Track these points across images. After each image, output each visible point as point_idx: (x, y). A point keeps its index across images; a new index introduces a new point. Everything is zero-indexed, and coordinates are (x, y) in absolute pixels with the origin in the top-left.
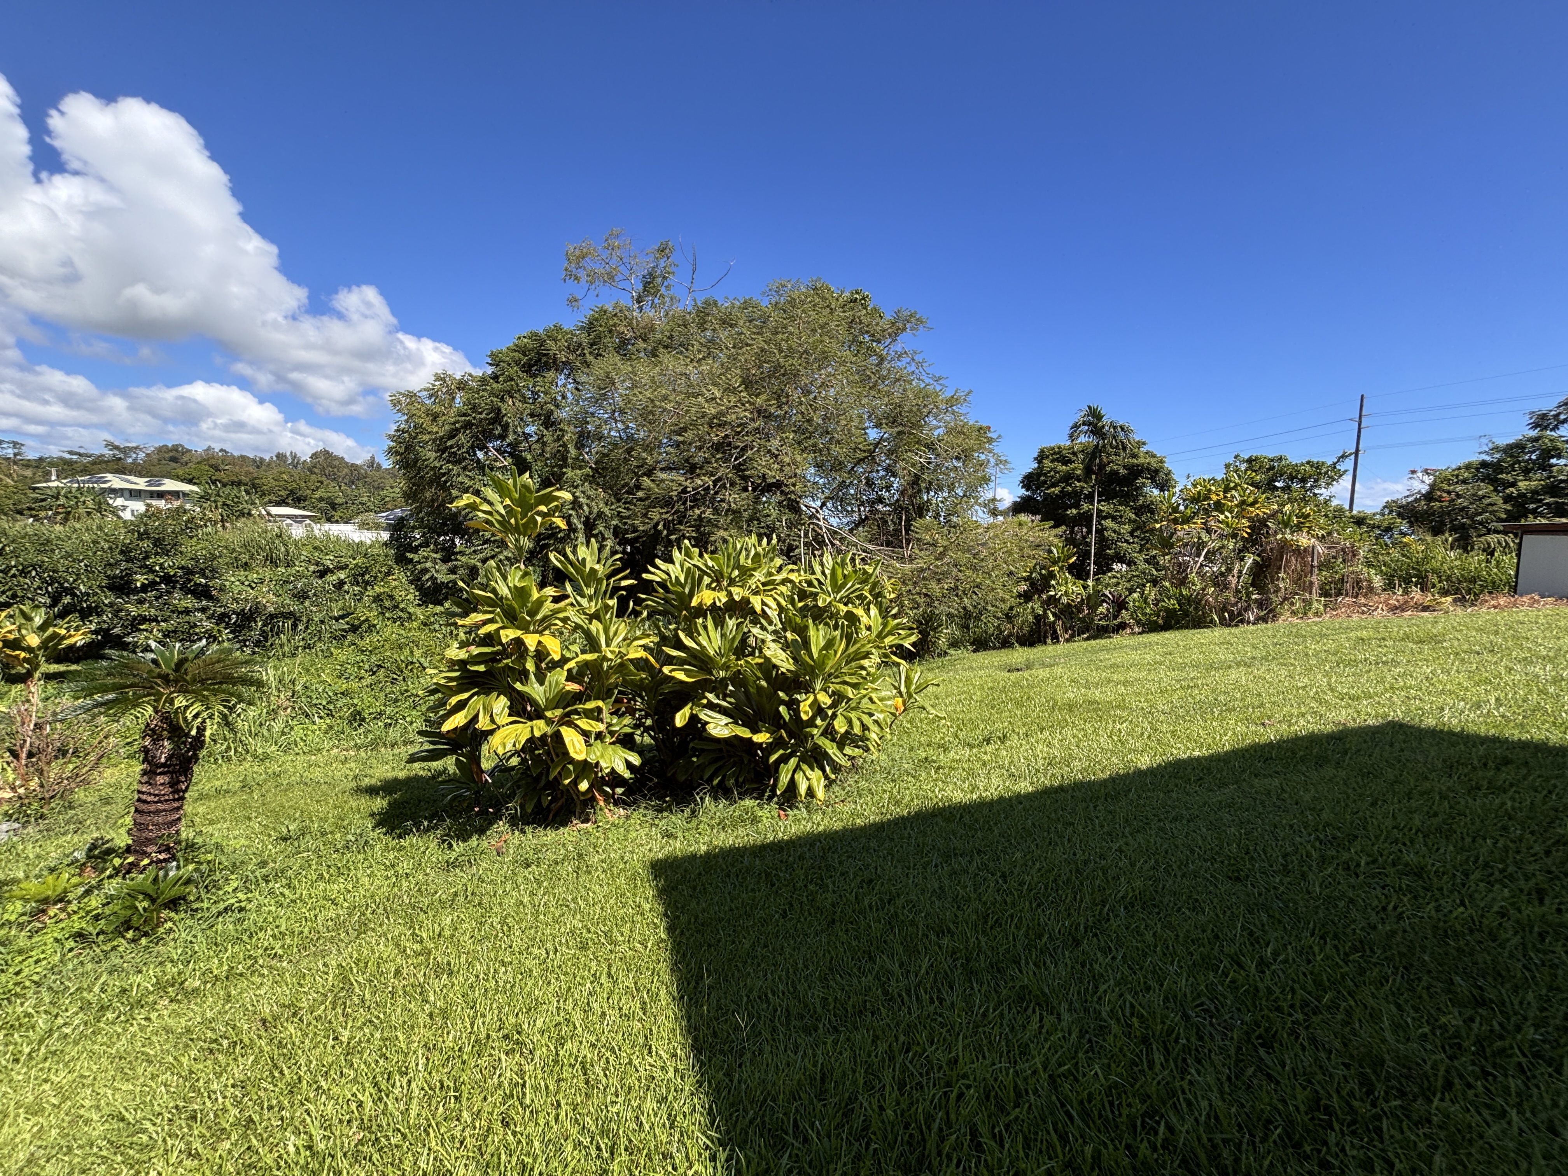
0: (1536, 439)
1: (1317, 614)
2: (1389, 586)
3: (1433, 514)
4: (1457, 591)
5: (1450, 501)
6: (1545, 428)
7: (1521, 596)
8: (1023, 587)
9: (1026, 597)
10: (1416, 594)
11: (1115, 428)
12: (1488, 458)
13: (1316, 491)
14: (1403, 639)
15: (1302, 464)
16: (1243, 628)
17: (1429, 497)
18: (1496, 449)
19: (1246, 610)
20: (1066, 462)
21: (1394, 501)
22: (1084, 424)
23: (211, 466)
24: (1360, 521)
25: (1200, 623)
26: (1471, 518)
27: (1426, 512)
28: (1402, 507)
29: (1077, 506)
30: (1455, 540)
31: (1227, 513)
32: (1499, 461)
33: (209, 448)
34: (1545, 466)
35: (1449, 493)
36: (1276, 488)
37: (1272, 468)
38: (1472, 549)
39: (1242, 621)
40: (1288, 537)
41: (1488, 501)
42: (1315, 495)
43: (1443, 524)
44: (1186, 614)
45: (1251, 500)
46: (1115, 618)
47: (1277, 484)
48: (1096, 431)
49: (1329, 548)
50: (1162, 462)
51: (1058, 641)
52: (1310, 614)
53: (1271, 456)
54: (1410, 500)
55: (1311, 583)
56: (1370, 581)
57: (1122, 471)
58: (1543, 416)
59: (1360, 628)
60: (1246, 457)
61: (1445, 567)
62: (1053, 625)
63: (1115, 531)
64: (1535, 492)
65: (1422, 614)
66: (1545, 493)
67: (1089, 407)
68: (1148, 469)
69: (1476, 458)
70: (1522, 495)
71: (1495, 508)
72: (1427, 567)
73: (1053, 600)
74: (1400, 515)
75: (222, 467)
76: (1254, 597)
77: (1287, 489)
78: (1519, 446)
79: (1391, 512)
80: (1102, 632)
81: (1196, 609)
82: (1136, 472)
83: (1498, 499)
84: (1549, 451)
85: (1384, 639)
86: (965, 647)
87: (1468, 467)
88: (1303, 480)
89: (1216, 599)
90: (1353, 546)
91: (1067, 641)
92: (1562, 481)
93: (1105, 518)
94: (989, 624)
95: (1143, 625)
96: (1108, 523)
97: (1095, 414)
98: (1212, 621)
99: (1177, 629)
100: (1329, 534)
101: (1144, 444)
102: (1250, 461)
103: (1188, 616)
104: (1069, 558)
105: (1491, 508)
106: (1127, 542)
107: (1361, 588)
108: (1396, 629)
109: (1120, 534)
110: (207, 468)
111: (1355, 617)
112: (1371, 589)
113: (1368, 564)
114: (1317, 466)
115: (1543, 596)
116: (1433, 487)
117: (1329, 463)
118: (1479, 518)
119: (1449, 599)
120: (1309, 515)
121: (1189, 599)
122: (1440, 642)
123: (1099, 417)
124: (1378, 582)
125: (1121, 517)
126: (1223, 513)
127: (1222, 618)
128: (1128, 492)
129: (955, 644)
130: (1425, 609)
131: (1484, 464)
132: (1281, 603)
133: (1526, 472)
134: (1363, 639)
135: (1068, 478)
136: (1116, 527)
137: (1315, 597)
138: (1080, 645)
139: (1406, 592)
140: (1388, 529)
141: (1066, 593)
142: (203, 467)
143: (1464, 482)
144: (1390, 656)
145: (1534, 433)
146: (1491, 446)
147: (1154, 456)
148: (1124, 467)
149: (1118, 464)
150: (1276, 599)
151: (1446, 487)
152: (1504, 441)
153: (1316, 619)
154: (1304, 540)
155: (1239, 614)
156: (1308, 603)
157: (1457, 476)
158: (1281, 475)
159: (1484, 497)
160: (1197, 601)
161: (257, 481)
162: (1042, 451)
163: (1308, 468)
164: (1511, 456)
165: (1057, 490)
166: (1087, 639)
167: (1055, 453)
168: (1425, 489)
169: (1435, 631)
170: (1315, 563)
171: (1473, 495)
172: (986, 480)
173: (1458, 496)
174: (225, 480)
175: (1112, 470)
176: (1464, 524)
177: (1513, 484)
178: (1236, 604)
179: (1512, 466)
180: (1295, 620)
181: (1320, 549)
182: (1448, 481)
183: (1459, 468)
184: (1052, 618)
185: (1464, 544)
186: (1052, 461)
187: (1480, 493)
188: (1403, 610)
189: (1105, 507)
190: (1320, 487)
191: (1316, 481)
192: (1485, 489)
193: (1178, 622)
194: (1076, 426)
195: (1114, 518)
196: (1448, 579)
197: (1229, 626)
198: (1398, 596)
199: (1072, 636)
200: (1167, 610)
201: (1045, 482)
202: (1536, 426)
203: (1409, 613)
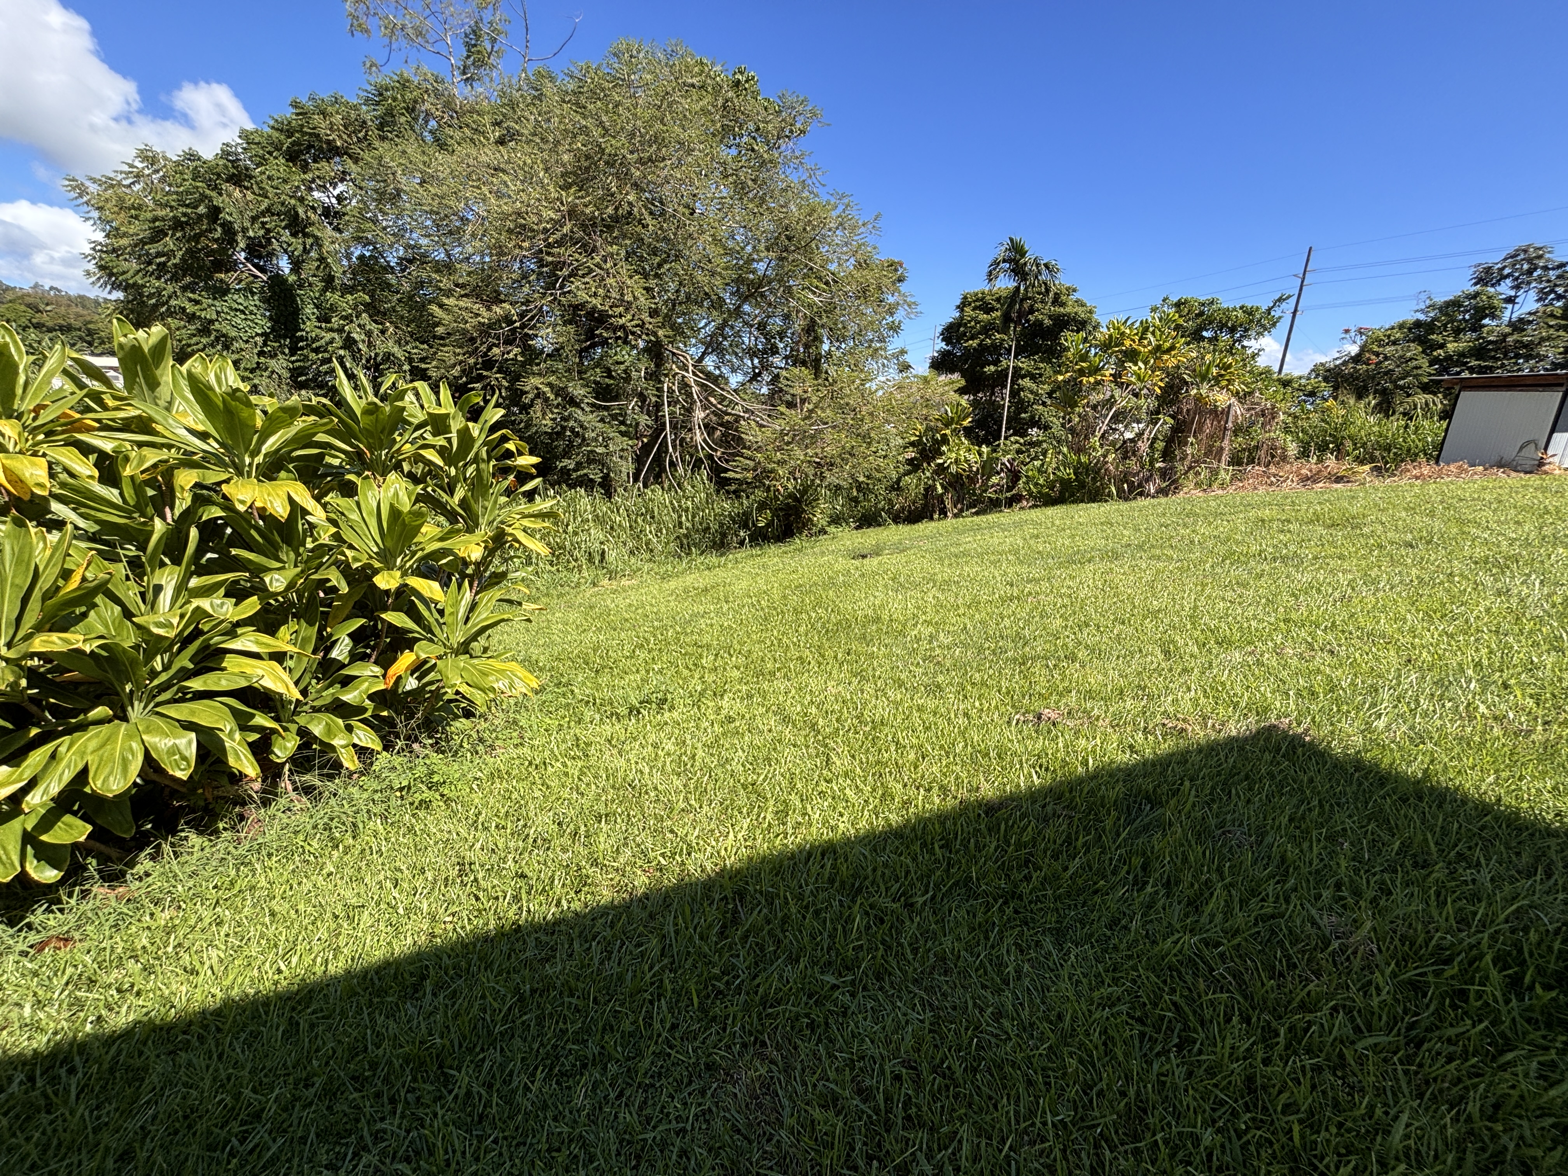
0: (1476, 295)
1: (1222, 486)
2: (1304, 454)
3: (1357, 379)
4: (1373, 459)
5: (1377, 364)
6: (1486, 285)
7: (1448, 464)
8: (911, 454)
9: (914, 466)
10: (1331, 461)
11: (1038, 265)
12: (1422, 317)
13: (1245, 343)
14: (1311, 522)
15: (1235, 309)
16: (1142, 502)
17: (1356, 359)
18: (1432, 306)
19: (1147, 481)
20: (988, 310)
21: (1322, 364)
22: (1004, 261)
23: (29, 306)
24: (1286, 383)
25: (1096, 496)
26: (1394, 382)
27: (1351, 375)
28: (1329, 370)
29: (996, 363)
30: (1376, 405)
31: (1140, 364)
32: (1434, 320)
33: (36, 286)
34: (1476, 327)
35: (1377, 354)
36: (1203, 338)
37: (1201, 314)
38: (1394, 413)
39: (1141, 494)
40: (1203, 392)
41: (1415, 363)
42: (1243, 347)
43: (1365, 388)
44: (1082, 485)
45: (1167, 345)
46: (1009, 489)
47: (1205, 334)
48: (1019, 271)
49: (1249, 410)
50: (1091, 312)
51: (946, 516)
52: (1215, 486)
53: (1202, 299)
54: (1338, 362)
55: (1222, 449)
56: (1284, 449)
57: (1047, 322)
58: (1488, 270)
59: (1264, 504)
60: (1175, 300)
61: (1363, 433)
62: (941, 499)
63: (1032, 392)
64: (1462, 355)
65: (1335, 486)
66: (1471, 356)
67: (1011, 240)
68: (1074, 319)
69: (1411, 316)
70: (1449, 358)
71: (1419, 372)
72: (1345, 434)
73: (941, 469)
74: (1326, 379)
75: (42, 307)
76: (1157, 465)
77: (1214, 340)
78: (1455, 304)
79: (1317, 376)
80: (994, 505)
81: (1094, 479)
82: (1062, 323)
83: (1424, 362)
84: (1484, 308)
85: (1289, 521)
86: (847, 523)
87: (1401, 326)
88: (1233, 330)
89: (1117, 468)
90: (1273, 407)
91: (956, 516)
92: (1491, 342)
93: (1023, 377)
94: (880, 497)
95: (1035, 498)
96: (1026, 382)
97: (1017, 249)
98: (1110, 495)
99: (1073, 502)
100: (1251, 393)
101: (1074, 290)
102: (1178, 305)
103: (1084, 487)
104: (964, 419)
105: (1415, 372)
106: (1044, 404)
107: (1277, 456)
108: (1304, 507)
109: (1037, 394)
110: (23, 308)
111: (1261, 490)
112: (1284, 458)
113: (1287, 430)
114: (1249, 312)
115: (1473, 465)
116: (1363, 349)
117: (1264, 308)
118: (1401, 383)
119: (1367, 468)
120: (1230, 366)
121: (1087, 468)
122: (1358, 526)
123: (1023, 254)
124: (1293, 448)
125: (1041, 375)
126: (1136, 364)
127: (1120, 491)
128: (1051, 347)
129: (836, 520)
130: (1339, 479)
131: (1418, 324)
132: (1186, 473)
133: (1457, 332)
134: (1263, 521)
135: (987, 329)
136: (1034, 386)
137: (1223, 465)
138: (970, 520)
139: (1320, 460)
140: (1312, 394)
141: (957, 461)
142: (18, 306)
143: (1394, 343)
144: (1292, 548)
145: (1473, 289)
146: (1428, 302)
147: (1083, 305)
148: (1050, 317)
149: (1043, 314)
150: (1180, 468)
151: (1376, 349)
152: (1441, 298)
153: (1220, 492)
154: (1222, 398)
155: (1140, 485)
156: (1215, 472)
157: (1389, 336)
158: (1210, 323)
159: (1411, 359)
160: (1096, 470)
161: (91, 326)
162: (965, 298)
163: (1240, 314)
164: (1447, 315)
165: (974, 343)
166: (977, 514)
167: (977, 300)
168: (1354, 350)
169: (1354, 511)
170: (1230, 425)
171: (1401, 357)
172: (895, 328)
173: (1386, 358)
174: (50, 324)
175: (1037, 320)
176: (1385, 389)
177: (1442, 346)
178: (1138, 474)
179: (1445, 326)
180: (1197, 493)
181: (1238, 409)
182: (1379, 341)
183: (1393, 328)
184: (940, 490)
185: (1385, 408)
186: (974, 309)
187: (1409, 354)
188: (1315, 482)
189: (1024, 364)
190: (1249, 338)
191: (1246, 330)
192: (1415, 349)
193: (1073, 495)
194: (996, 263)
195: (1033, 377)
196: (1364, 445)
197: (1126, 499)
198: (1311, 465)
199: (961, 510)
200: (1062, 481)
201: (964, 334)
202: (1479, 281)
203: (1321, 485)
